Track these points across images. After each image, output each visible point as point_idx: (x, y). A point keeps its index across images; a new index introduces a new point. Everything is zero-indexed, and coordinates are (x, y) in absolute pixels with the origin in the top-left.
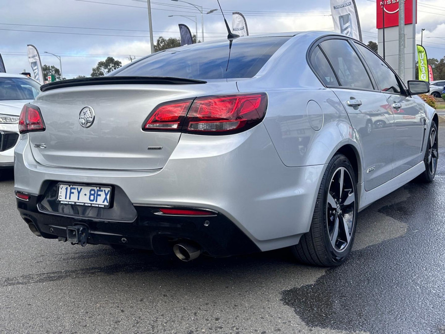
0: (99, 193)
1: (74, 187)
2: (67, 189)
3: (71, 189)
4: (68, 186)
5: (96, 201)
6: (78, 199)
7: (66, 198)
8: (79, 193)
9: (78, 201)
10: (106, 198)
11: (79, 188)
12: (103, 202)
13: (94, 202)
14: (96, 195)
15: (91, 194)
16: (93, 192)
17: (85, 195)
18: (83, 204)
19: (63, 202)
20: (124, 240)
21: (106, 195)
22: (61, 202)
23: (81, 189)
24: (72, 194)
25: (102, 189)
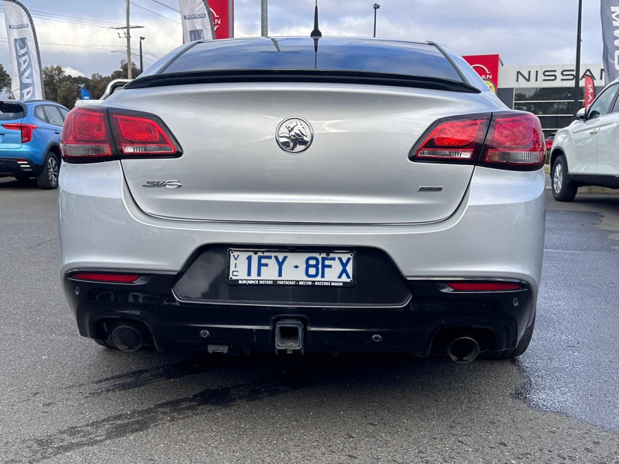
0: (327, 263)
1: (266, 254)
2: (249, 258)
3: (260, 258)
4: (252, 254)
5: (323, 276)
6: (280, 275)
7: (249, 274)
8: (280, 264)
9: (280, 278)
10: (344, 271)
11: (281, 256)
12: (340, 276)
13: (319, 278)
14: (320, 266)
15: (308, 266)
16: (312, 262)
17: (296, 267)
18: (293, 283)
19: (244, 282)
20: (377, 338)
21: (344, 265)
22: (240, 282)
23: (285, 258)
24: (262, 268)
25: (332, 255)
